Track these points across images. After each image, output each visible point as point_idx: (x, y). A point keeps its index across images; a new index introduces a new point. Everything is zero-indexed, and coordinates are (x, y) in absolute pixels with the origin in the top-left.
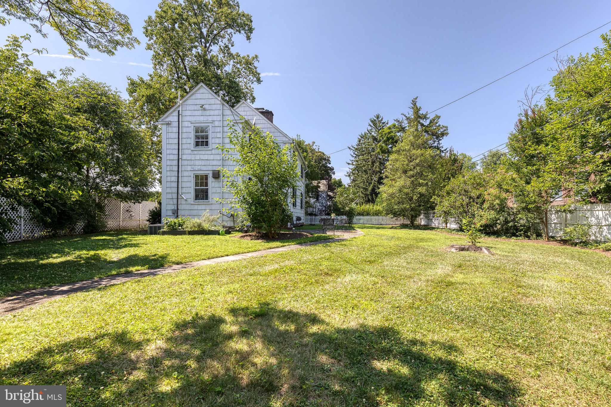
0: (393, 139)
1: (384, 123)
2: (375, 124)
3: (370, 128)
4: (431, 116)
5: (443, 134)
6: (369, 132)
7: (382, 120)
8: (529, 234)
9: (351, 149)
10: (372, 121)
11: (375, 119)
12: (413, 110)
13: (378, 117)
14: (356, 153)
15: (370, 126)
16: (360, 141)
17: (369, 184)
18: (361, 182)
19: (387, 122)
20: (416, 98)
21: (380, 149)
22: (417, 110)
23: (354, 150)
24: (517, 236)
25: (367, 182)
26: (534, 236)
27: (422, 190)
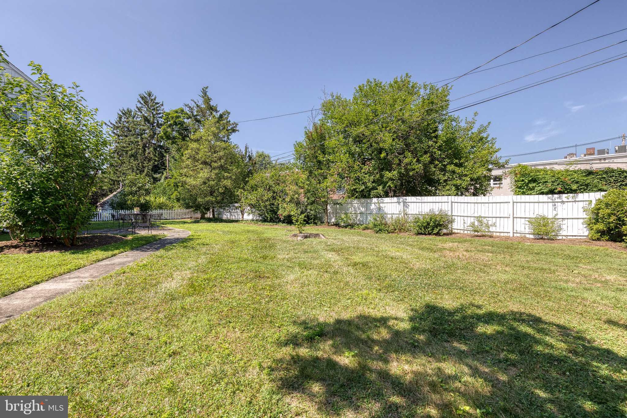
0: (182, 125)
1: (158, 103)
2: (146, 102)
3: (139, 105)
4: (221, 110)
5: (234, 131)
6: (139, 110)
7: (155, 99)
8: (316, 221)
9: (108, 126)
10: (142, 98)
11: (146, 96)
12: (203, 99)
13: (150, 95)
14: (115, 131)
15: (140, 103)
16: (120, 118)
17: (141, 171)
18: (129, 169)
19: (161, 103)
20: (207, 88)
21: (164, 134)
22: (207, 100)
23: (112, 128)
24: (309, 224)
25: (138, 169)
26: (319, 222)
27: (228, 183)
